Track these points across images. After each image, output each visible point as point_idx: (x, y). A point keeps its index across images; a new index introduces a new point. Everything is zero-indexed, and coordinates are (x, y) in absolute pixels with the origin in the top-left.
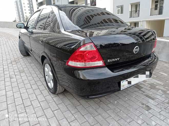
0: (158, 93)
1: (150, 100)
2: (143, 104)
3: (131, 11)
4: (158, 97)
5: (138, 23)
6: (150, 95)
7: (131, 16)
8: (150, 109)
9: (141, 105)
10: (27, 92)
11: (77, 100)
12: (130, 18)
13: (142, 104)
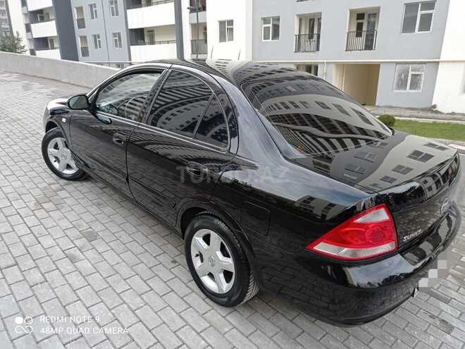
0: (450, 285)
1: (443, 305)
2: (432, 317)
3: (299, 36)
4: (454, 294)
5: (316, 68)
6: (435, 291)
7: (298, 49)
8: (452, 328)
9: (431, 320)
10: (146, 304)
11: (288, 320)
12: (296, 52)
13: (430, 316)
